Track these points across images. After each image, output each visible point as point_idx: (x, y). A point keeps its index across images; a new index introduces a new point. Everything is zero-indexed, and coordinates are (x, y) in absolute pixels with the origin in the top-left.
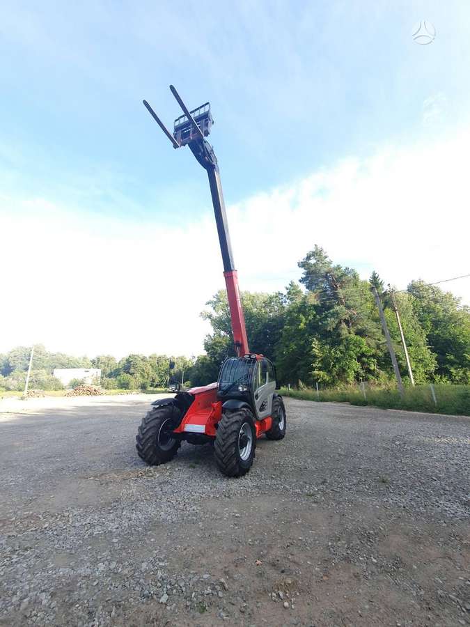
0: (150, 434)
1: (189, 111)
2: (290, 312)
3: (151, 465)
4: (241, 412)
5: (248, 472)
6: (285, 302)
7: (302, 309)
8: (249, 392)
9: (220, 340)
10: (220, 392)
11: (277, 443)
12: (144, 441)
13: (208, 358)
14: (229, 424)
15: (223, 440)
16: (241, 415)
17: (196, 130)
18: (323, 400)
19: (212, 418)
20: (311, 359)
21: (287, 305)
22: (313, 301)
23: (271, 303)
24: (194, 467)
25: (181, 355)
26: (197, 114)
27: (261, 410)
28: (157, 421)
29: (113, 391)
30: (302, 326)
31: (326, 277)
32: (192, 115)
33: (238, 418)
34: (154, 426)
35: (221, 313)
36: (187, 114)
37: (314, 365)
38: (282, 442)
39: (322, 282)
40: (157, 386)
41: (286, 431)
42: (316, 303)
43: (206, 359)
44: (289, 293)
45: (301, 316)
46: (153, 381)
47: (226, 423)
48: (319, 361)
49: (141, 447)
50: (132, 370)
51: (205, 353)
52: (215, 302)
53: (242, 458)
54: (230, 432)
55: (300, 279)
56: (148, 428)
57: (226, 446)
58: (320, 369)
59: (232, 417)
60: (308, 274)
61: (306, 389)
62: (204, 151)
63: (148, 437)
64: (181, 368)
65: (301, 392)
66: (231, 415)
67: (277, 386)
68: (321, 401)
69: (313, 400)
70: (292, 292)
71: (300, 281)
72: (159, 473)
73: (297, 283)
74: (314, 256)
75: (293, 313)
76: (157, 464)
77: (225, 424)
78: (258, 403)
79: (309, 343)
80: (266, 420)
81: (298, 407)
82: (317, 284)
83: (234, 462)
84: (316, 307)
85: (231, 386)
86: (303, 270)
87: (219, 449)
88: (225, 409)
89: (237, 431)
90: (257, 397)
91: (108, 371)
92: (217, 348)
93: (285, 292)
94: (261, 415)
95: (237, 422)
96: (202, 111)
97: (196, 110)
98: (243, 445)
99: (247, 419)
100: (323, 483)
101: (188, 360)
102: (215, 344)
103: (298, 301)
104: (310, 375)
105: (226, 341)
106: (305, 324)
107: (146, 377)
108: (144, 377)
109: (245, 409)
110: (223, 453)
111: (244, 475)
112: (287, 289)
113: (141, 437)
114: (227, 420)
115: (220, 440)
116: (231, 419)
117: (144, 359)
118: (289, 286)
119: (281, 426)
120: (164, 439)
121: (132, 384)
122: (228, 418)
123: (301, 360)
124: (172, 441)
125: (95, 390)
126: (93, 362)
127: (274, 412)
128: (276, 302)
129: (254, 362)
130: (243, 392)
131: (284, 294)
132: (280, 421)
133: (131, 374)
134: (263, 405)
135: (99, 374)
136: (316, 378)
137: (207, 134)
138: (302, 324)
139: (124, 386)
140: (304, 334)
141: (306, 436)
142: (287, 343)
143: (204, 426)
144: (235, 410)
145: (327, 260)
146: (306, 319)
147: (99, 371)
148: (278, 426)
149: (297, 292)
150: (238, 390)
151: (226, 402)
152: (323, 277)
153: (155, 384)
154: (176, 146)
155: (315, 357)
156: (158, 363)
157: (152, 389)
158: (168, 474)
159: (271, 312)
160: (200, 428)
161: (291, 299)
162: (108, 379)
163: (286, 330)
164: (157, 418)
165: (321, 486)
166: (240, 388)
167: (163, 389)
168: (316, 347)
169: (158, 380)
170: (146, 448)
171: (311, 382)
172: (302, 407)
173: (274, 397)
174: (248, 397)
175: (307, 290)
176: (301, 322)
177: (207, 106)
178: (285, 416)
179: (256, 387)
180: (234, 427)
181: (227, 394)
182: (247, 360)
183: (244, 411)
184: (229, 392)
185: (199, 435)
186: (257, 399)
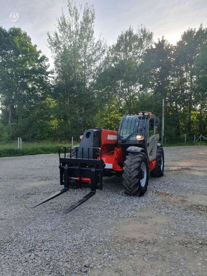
4: (141, 155)
8: (144, 141)
14: (133, 163)
16: (141, 157)
19: (116, 159)
27: (151, 155)
33: (140, 159)
53: (142, 185)
78: (149, 149)
80: (153, 162)
85: (129, 137)
88: (129, 152)
90: (148, 144)
94: (151, 158)
98: (142, 177)
99: (144, 160)
115: (128, 173)
119: (162, 167)
122: (132, 159)
127: (158, 157)
129: (147, 119)
130: (140, 141)
132: (161, 164)
134: (151, 151)
143: (112, 164)
148: (160, 167)
150: (136, 140)
151: (129, 148)
160: (109, 166)
166: (138, 138)
174: (143, 145)
179: (148, 138)
181: (126, 143)
182: (141, 117)
183: (143, 154)
184: (127, 141)
185: (108, 170)
186: (148, 146)
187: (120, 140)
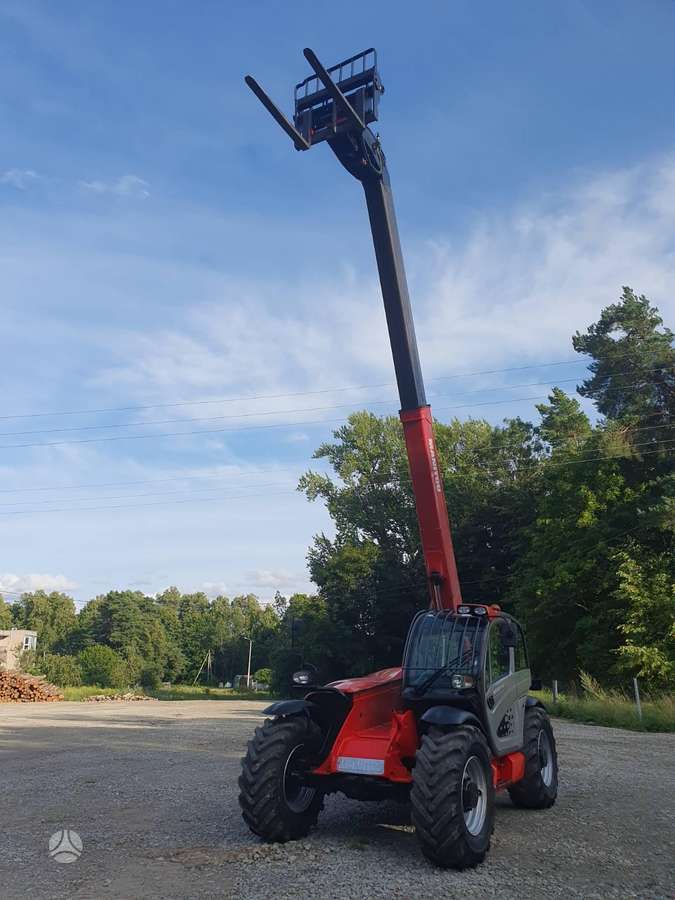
0: (269, 773)
1: (326, 68)
2: (552, 477)
3: (271, 842)
4: (465, 733)
5: (481, 862)
6: (538, 448)
7: (588, 467)
8: (477, 692)
9: (355, 554)
10: (407, 690)
11: (538, 815)
12: (256, 787)
13: (323, 603)
14: (440, 755)
15: (431, 788)
16: (462, 737)
17: (344, 112)
18: (653, 726)
19: (396, 745)
20: (619, 613)
21: (544, 454)
22: (619, 447)
23: (495, 451)
24: (363, 850)
25: (244, 593)
26: (346, 73)
27: (502, 732)
28: (280, 748)
29: (71, 690)
30: (587, 518)
31: (657, 378)
32: (335, 78)
33: (459, 744)
34: (275, 758)
35: (356, 478)
36: (321, 73)
37: (626, 629)
38: (549, 812)
39: (646, 392)
40: (179, 681)
41: (559, 788)
42: (628, 455)
43: (318, 608)
44: (547, 424)
45: (584, 490)
46: (170, 665)
47: (435, 752)
48: (639, 619)
49: (250, 799)
50: (115, 636)
51: (312, 590)
52: (340, 450)
53: (470, 830)
54: (443, 771)
55: (581, 384)
56: (263, 760)
57: (437, 800)
58: (640, 640)
59: (446, 742)
60: (603, 371)
61: (602, 696)
62: (360, 147)
63: (264, 779)
64: (243, 631)
65: (589, 704)
66: (443, 738)
67: (533, 682)
68: (649, 730)
69: (626, 726)
70: (558, 419)
71: (581, 391)
72: (294, 857)
73: (571, 394)
74: (620, 319)
75: (559, 483)
76: (281, 840)
77: (431, 757)
78: (493, 715)
79: (609, 566)
80: (511, 758)
81: (585, 741)
82: (629, 399)
83: (455, 834)
84: (626, 466)
85: (433, 679)
86: (587, 359)
87: (421, 806)
88: (430, 724)
89: (458, 771)
90: (491, 702)
91: (54, 638)
92: (347, 577)
93: (537, 420)
94: (502, 744)
95: (457, 751)
96: (358, 68)
97: (344, 64)
98: (470, 804)
99: (476, 750)
100: (650, 886)
101: (263, 609)
102: (340, 566)
103: (575, 444)
104: (616, 658)
105: (369, 556)
106: (597, 513)
107: (152, 654)
108: (145, 655)
109: (471, 727)
110: (431, 813)
111: (473, 866)
112: (542, 410)
113: (251, 779)
114: (435, 748)
115: (424, 789)
116: (444, 747)
117: (145, 605)
118: (548, 404)
119: (547, 775)
120: (292, 788)
121: (118, 670)
122: (438, 744)
123: (586, 614)
124: (308, 793)
125: (32, 688)
126: (15, 610)
127: (530, 742)
128: (509, 449)
129: (483, 625)
130: (463, 691)
131: (535, 426)
132: (543, 764)
133: (113, 646)
134: (504, 723)
135: (33, 643)
136: (631, 665)
137: (371, 117)
138: (586, 514)
139: (97, 678)
140: (592, 543)
141: (608, 805)
142: (545, 565)
143: (382, 762)
144: (449, 728)
145: (659, 329)
146: (600, 500)
147: (32, 635)
148: (539, 777)
149: (570, 419)
150: (452, 687)
151: (429, 711)
152: (650, 378)
153: (175, 674)
154: (300, 146)
155: (627, 604)
156: (180, 617)
157: (167, 687)
158: (312, 857)
159: (496, 477)
160: (374, 767)
161: (555, 441)
162: (56, 658)
163: (541, 531)
164: (280, 741)
165: (645, 890)
166: (457, 682)
167: (200, 690)
168: (630, 581)
169: (182, 663)
170: (263, 801)
171: (618, 678)
172: (594, 742)
173: (528, 708)
174: (474, 702)
175: (602, 417)
176: (584, 507)
177: (370, 57)
178: (554, 756)
179: (488, 682)
180: (452, 762)
181: (426, 696)
182: (466, 618)
183: (469, 730)
184: (429, 690)
185: (371, 780)
186: (491, 708)
187: (409, 686)
